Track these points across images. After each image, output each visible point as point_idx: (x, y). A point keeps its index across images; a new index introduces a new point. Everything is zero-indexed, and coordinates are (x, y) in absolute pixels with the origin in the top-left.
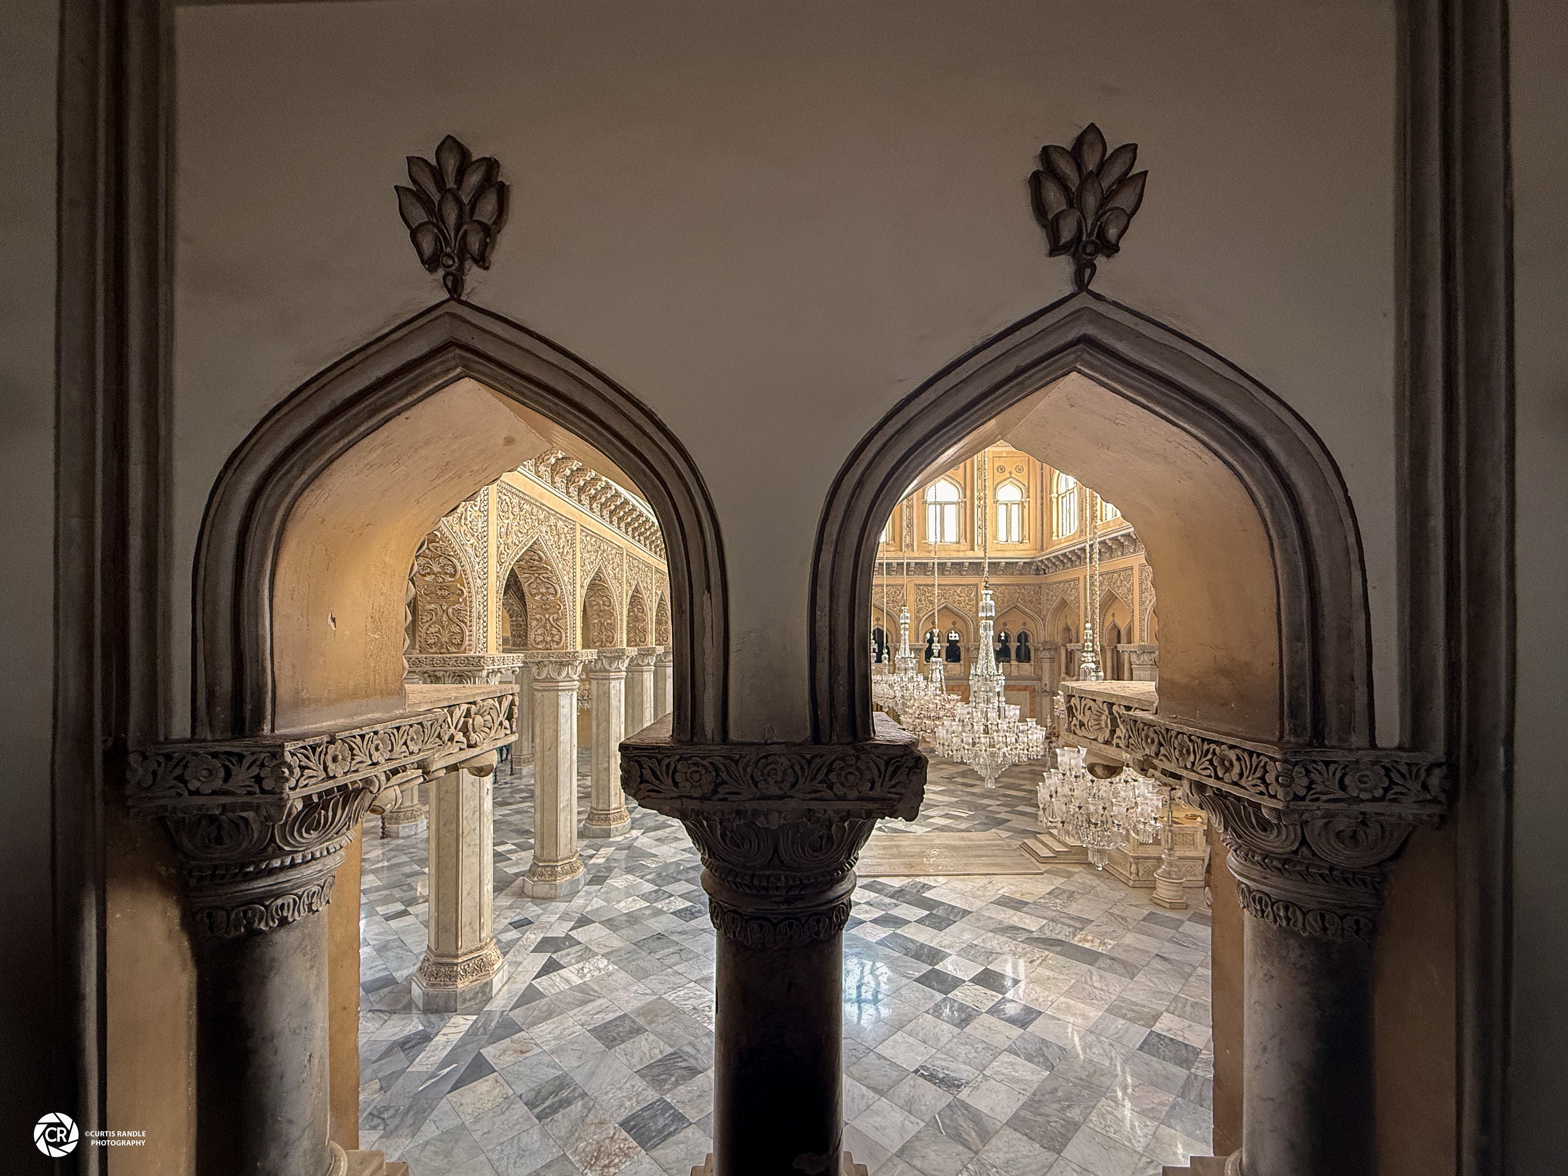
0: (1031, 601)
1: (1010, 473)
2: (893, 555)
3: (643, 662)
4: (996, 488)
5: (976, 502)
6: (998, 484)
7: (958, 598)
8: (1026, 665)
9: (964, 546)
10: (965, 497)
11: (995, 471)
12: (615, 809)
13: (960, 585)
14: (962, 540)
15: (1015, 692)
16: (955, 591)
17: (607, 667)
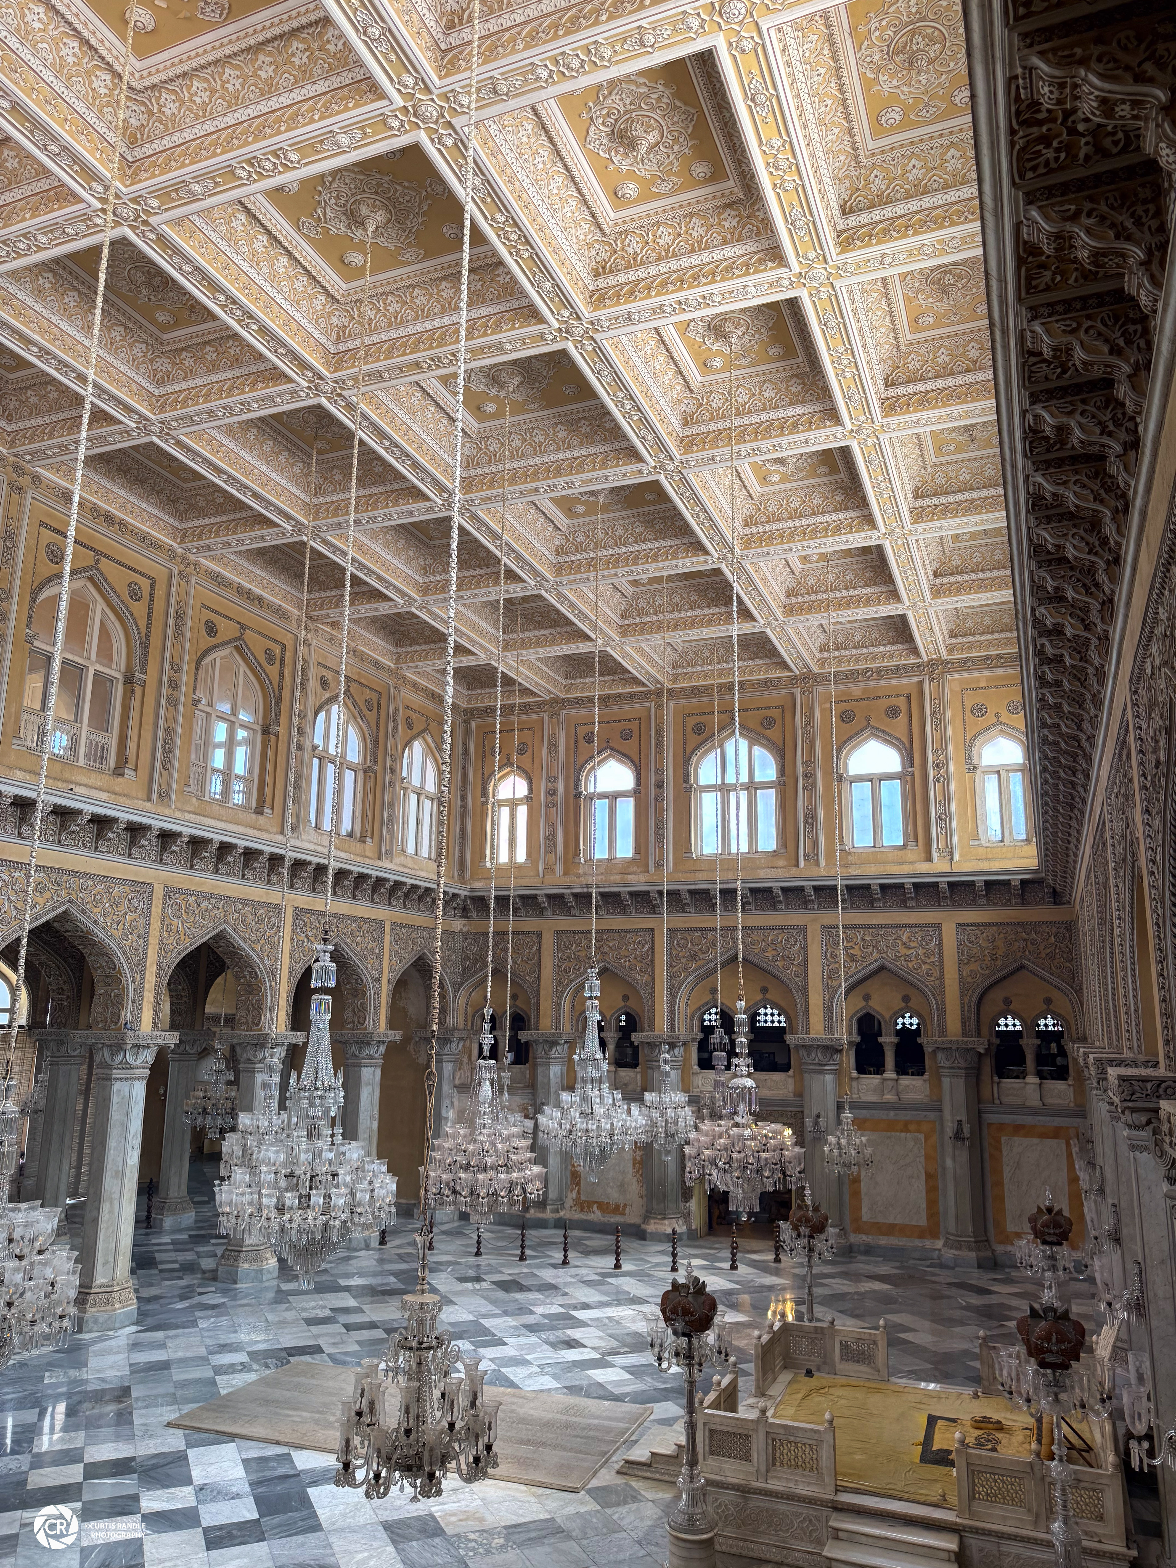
0: (1052, 957)
1: (997, 715)
2: (780, 873)
3: (255, 1056)
4: (971, 746)
5: (931, 773)
6: (974, 738)
7: (904, 951)
8: (1059, 1086)
9: (914, 853)
10: (912, 765)
11: (968, 713)
12: (100, 1287)
13: (906, 926)
14: (912, 844)
15: (1036, 1140)
16: (899, 938)
17: (109, 1060)
